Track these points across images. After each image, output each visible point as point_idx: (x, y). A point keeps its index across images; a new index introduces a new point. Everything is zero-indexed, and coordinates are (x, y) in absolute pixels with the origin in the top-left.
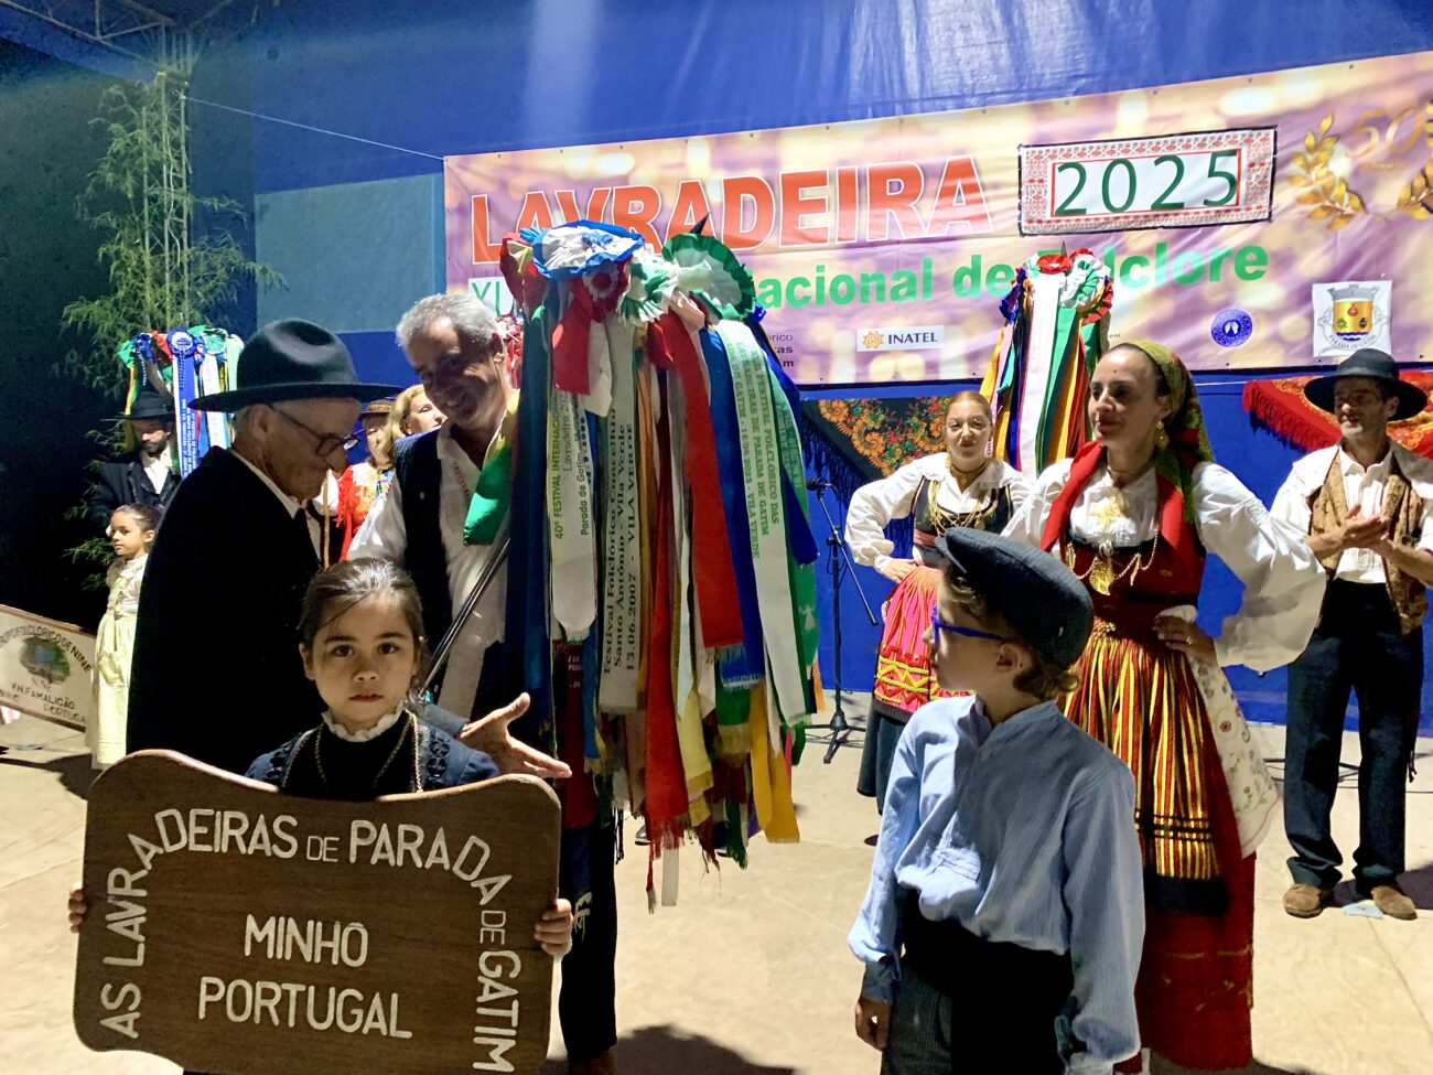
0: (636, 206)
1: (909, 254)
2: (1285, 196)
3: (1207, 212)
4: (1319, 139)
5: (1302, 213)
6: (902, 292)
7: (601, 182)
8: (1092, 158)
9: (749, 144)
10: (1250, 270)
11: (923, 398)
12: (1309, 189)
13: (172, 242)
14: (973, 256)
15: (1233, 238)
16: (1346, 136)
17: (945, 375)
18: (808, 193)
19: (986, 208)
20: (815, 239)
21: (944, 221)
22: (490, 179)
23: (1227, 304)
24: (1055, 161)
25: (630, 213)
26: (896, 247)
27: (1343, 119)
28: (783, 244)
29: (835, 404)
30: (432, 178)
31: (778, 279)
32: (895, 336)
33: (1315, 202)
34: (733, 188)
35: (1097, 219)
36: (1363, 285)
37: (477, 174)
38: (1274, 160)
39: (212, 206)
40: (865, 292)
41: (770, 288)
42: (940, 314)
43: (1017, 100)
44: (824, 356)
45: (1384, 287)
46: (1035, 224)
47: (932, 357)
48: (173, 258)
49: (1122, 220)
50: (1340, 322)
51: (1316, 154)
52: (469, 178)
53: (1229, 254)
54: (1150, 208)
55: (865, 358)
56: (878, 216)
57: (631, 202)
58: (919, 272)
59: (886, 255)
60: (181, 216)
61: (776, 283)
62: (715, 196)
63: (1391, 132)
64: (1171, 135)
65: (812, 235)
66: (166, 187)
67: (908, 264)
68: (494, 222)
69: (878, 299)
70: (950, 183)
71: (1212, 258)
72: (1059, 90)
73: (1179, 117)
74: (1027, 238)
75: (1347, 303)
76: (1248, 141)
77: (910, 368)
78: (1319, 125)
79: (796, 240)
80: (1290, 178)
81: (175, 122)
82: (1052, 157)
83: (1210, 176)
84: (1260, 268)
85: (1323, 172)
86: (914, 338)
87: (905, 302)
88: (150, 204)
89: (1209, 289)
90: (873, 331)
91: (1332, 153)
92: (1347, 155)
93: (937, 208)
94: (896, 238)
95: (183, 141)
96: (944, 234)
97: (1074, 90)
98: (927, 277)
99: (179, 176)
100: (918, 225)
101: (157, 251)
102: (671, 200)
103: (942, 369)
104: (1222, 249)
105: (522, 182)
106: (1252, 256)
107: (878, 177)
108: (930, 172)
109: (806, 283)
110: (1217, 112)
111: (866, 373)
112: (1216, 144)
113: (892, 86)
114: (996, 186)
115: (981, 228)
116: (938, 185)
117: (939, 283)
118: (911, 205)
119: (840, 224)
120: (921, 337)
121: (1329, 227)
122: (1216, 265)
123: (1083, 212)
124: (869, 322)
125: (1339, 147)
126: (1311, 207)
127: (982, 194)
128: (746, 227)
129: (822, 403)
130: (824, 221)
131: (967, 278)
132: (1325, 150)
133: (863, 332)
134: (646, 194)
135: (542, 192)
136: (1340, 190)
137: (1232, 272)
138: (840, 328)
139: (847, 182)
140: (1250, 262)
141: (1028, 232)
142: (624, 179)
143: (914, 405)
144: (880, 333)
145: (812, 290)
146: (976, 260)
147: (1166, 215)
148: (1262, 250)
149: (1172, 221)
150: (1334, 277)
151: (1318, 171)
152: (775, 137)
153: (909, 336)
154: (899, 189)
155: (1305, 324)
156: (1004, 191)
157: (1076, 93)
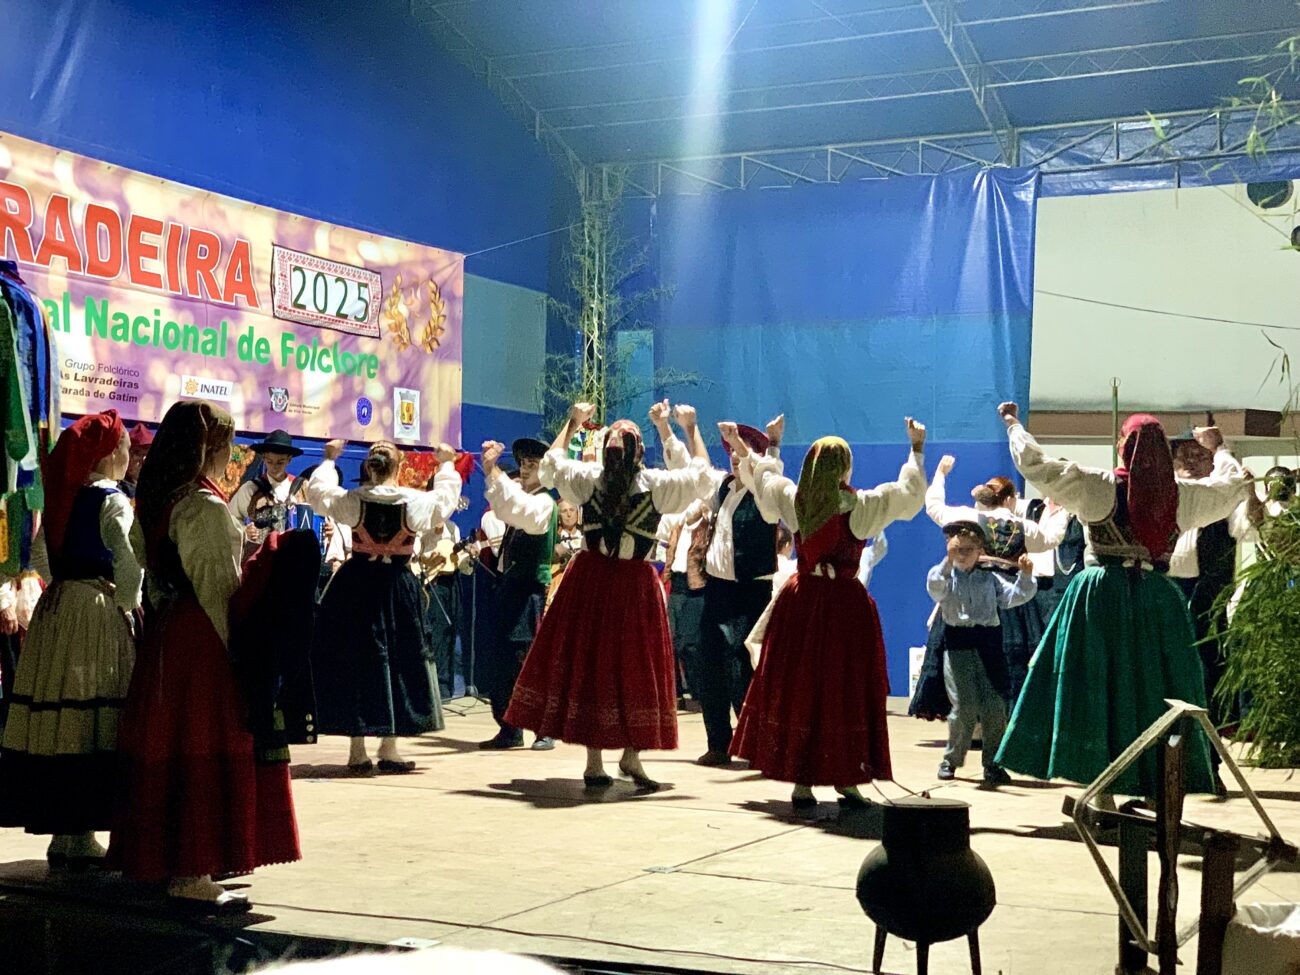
0: (13, 206)
3: (355, 325)
4: (397, 289)
5: (391, 337)
6: (209, 347)
8: (308, 267)
10: (372, 371)
12: (393, 321)
15: (366, 346)
16: (406, 290)
18: (147, 238)
20: (153, 280)
23: (361, 393)
24: (291, 262)
25: (8, 211)
26: (205, 306)
27: (405, 279)
28: (131, 281)
31: (127, 314)
32: (204, 386)
34: (94, 214)
35: (310, 315)
38: (381, 296)
40: (186, 341)
41: (121, 321)
44: (159, 396)
45: (418, 394)
46: (282, 311)
49: (322, 319)
50: (403, 415)
51: (395, 298)
53: (365, 358)
54: (334, 315)
57: (7, 199)
58: (219, 332)
63: (419, 294)
64: (341, 263)
65: (150, 278)
69: (194, 351)
70: (235, 261)
71: (358, 358)
73: (342, 251)
74: (277, 320)
75: (405, 403)
76: (371, 280)
78: (396, 279)
79: (141, 280)
80: (387, 311)
82: (290, 259)
83: (358, 299)
84: (375, 371)
86: (214, 389)
87: (209, 356)
89: (356, 381)
90: (191, 379)
91: (401, 300)
92: (405, 303)
93: (227, 279)
98: (224, 338)
100: (217, 290)
104: (361, 353)
106: (373, 362)
107: (194, 239)
108: (224, 246)
109: (147, 324)
110: (358, 253)
112: (359, 277)
114: (259, 272)
116: (228, 260)
117: (230, 344)
118: (211, 271)
119: (168, 274)
120: (218, 390)
121: (399, 350)
122: (360, 364)
123: (304, 307)
124: (188, 371)
125: (402, 297)
126: (394, 334)
127: (251, 276)
128: (103, 257)
132: (398, 297)
133: (187, 378)
134: (19, 192)
136: (404, 326)
137: (365, 370)
138: (172, 371)
139: (175, 236)
140: (372, 365)
141: (277, 315)
142: (4, 174)
145: (150, 331)
146: (251, 329)
147: (341, 322)
148: (377, 359)
149: (343, 327)
150: (401, 384)
151: (394, 310)
153: (211, 387)
154: (206, 255)
155: (391, 414)
156: (263, 277)
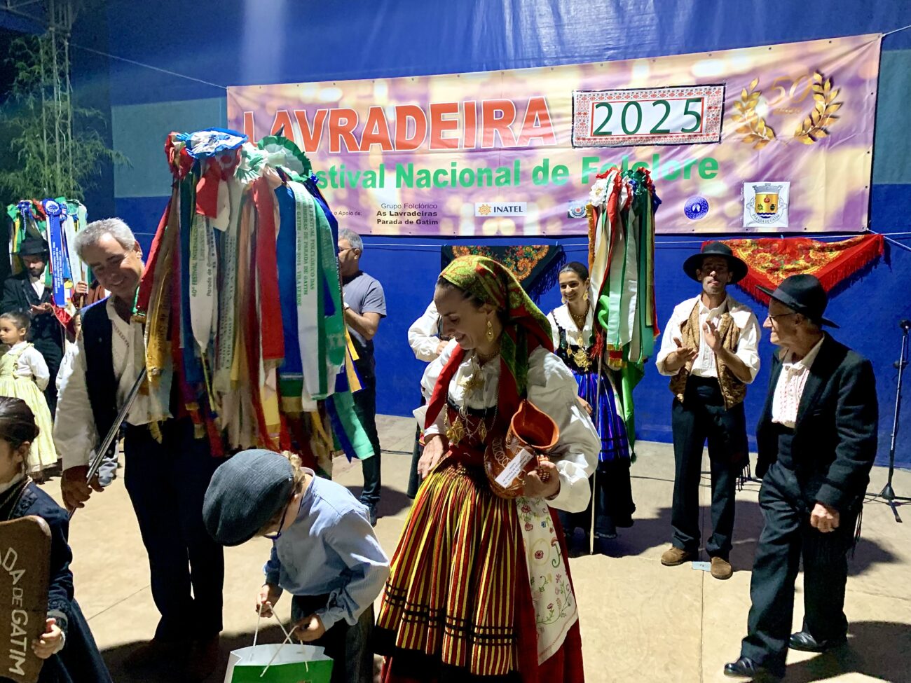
0: (343, 122)
1: (507, 157)
2: (729, 127)
3: (683, 136)
4: (749, 94)
5: (739, 138)
6: (502, 180)
7: (321, 106)
8: (616, 100)
9: (411, 84)
10: (708, 172)
11: (514, 247)
12: (744, 123)
13: (60, 136)
14: (544, 160)
15: (698, 152)
16: (766, 91)
17: (526, 233)
18: (447, 117)
19: (553, 129)
20: (451, 145)
21: (527, 137)
22: (255, 102)
23: (693, 193)
24: (594, 102)
25: (339, 125)
26: (498, 152)
27: (764, 81)
28: (431, 148)
29: (462, 248)
30: (220, 100)
31: (429, 170)
32: (498, 208)
33: (746, 132)
34: (402, 112)
35: (618, 138)
36: (773, 184)
37: (247, 98)
38: (723, 105)
39: (85, 115)
40: (480, 180)
41: (424, 175)
42: (524, 195)
43: (573, 62)
44: (455, 219)
45: (786, 185)
46: (581, 141)
47: (520, 221)
48: (62, 146)
49: (633, 139)
50: (759, 206)
51: (748, 103)
52: (242, 101)
53: (696, 163)
54: (649, 133)
55: (480, 221)
56: (489, 133)
57: (340, 119)
58: (512, 168)
59: (493, 157)
60: (67, 119)
61: (427, 172)
62: (391, 117)
63: (793, 89)
64: (663, 88)
65: (449, 143)
66: (56, 100)
67: (506, 163)
68: (257, 129)
69: (488, 185)
70: (532, 113)
71: (685, 165)
72: (598, 57)
73: (668, 76)
74: (576, 148)
75: (763, 195)
76: (708, 93)
77: (506, 228)
78: (750, 84)
79: (440, 146)
80: (733, 117)
81: (61, 60)
82: (592, 99)
83: (685, 114)
84: (714, 172)
85: (752, 113)
86: (509, 209)
87: (503, 187)
88: (46, 111)
89: (683, 183)
90: (485, 204)
91: (757, 102)
92: (766, 103)
93: (523, 129)
94: (498, 146)
95: (67, 71)
96: (527, 145)
97: (606, 57)
98: (517, 171)
99: (65, 94)
100: (511, 139)
101: (51, 141)
102: (364, 118)
103: (525, 229)
104: (692, 159)
105: (274, 104)
106: (709, 164)
107: (489, 108)
108: (518, 106)
109: (445, 173)
110: (691, 74)
111: (481, 230)
112: (689, 94)
113: (498, 51)
114: (559, 116)
115: (548, 142)
116: (524, 114)
117: (523, 175)
118: (508, 126)
119: (466, 137)
120: (513, 209)
121: (755, 147)
122: (688, 169)
123: (609, 133)
124: (482, 198)
125: (762, 98)
126: (744, 135)
127: (550, 121)
128: (410, 137)
129: (454, 247)
130: (457, 134)
131: (541, 173)
132: (753, 100)
133: (479, 205)
134: (350, 114)
135: (286, 111)
136: (761, 125)
137: (697, 173)
138: (466, 201)
139: (470, 110)
140: (709, 167)
141: (577, 145)
142: (336, 104)
143: (508, 250)
144: (489, 205)
145: (448, 177)
146: (546, 162)
147: (660, 137)
148: (715, 161)
149: (662, 141)
150: (756, 178)
151: (749, 113)
152: (427, 81)
153: (506, 208)
154: (501, 116)
155: (739, 207)
156: (564, 119)
157: (607, 59)
